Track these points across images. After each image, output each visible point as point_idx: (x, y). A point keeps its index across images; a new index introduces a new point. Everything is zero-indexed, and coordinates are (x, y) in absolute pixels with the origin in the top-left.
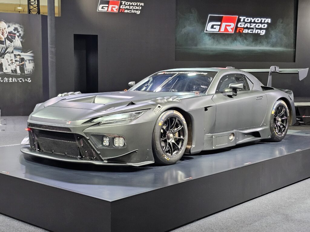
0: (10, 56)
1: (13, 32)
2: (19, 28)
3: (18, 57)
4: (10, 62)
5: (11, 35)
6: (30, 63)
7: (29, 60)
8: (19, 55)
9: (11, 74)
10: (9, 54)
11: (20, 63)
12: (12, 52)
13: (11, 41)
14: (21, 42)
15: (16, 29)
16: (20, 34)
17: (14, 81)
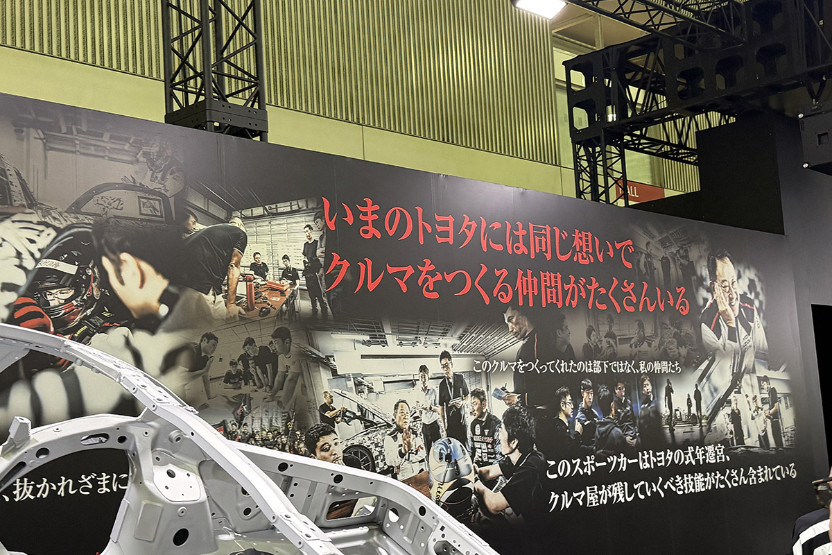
0: (750, 383)
1: (749, 295)
2: (756, 280)
3: (765, 385)
4: (753, 408)
5: (746, 305)
6: (787, 407)
7: (785, 395)
8: (766, 379)
9: (759, 451)
10: (748, 376)
11: (770, 409)
12: (754, 371)
13: (748, 329)
14: (765, 329)
15: (752, 286)
16: (761, 303)
17: (766, 478)
